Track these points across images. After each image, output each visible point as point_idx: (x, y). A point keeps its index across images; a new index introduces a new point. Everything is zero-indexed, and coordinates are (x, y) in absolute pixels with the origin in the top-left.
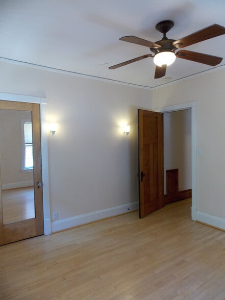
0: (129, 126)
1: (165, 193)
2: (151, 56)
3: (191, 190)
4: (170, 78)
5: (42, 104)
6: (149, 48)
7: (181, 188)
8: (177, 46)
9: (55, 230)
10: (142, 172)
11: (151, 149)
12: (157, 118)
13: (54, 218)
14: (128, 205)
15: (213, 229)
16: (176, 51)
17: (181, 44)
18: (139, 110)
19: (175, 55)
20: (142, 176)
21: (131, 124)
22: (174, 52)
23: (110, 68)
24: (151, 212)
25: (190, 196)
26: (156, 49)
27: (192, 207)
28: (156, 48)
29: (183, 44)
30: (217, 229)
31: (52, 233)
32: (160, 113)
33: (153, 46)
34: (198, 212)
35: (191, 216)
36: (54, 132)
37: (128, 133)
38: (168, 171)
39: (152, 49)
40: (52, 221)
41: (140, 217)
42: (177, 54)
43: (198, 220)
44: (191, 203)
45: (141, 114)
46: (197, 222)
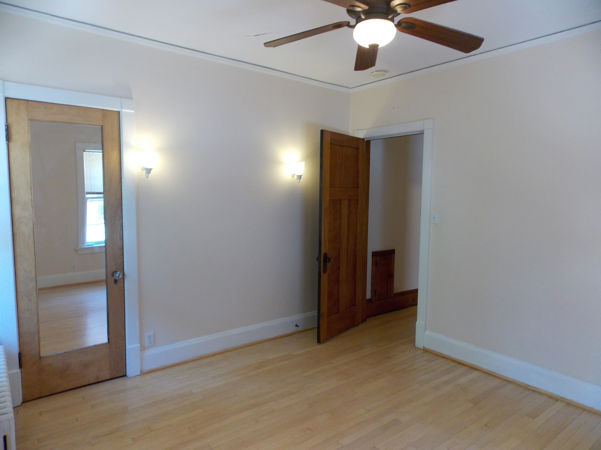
0: (304, 163)
1: (368, 296)
2: (348, 25)
3: (416, 291)
4: (385, 71)
5: (125, 111)
6: (344, 10)
7: (399, 287)
8: (399, 9)
9: (148, 367)
10: (325, 255)
11: (345, 211)
12: (358, 149)
13: (146, 343)
14: (297, 317)
15: (453, 364)
16: (397, 19)
17: (406, 6)
18: (322, 132)
19: (396, 25)
20: (325, 261)
21: (308, 157)
22: (392, 20)
23: (267, 44)
24: (340, 331)
25: (414, 303)
26: (359, 12)
27: (418, 323)
28: (359, 9)
29: (410, 6)
30: (460, 363)
31: (143, 373)
32: (363, 139)
33: (353, 6)
34: (428, 333)
35: (414, 339)
36: (149, 171)
37: (300, 177)
38: (374, 254)
39: (351, 12)
40: (143, 348)
41: (319, 341)
42: (399, 25)
43: (427, 346)
44: (415, 315)
45: (327, 139)
46: (426, 351)
